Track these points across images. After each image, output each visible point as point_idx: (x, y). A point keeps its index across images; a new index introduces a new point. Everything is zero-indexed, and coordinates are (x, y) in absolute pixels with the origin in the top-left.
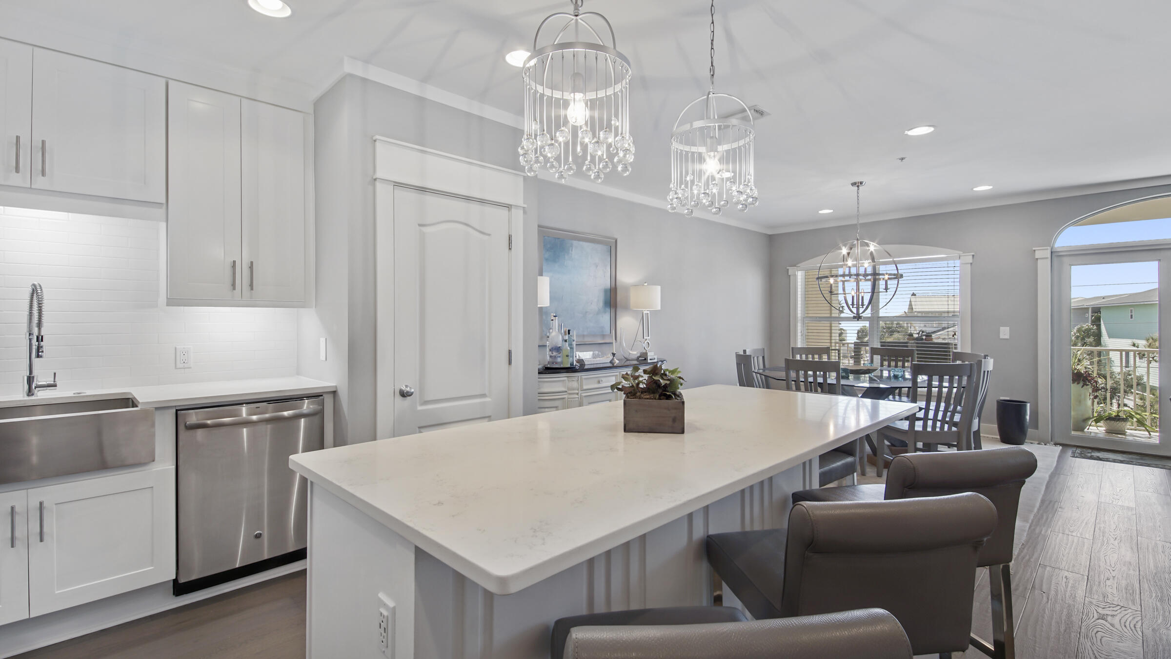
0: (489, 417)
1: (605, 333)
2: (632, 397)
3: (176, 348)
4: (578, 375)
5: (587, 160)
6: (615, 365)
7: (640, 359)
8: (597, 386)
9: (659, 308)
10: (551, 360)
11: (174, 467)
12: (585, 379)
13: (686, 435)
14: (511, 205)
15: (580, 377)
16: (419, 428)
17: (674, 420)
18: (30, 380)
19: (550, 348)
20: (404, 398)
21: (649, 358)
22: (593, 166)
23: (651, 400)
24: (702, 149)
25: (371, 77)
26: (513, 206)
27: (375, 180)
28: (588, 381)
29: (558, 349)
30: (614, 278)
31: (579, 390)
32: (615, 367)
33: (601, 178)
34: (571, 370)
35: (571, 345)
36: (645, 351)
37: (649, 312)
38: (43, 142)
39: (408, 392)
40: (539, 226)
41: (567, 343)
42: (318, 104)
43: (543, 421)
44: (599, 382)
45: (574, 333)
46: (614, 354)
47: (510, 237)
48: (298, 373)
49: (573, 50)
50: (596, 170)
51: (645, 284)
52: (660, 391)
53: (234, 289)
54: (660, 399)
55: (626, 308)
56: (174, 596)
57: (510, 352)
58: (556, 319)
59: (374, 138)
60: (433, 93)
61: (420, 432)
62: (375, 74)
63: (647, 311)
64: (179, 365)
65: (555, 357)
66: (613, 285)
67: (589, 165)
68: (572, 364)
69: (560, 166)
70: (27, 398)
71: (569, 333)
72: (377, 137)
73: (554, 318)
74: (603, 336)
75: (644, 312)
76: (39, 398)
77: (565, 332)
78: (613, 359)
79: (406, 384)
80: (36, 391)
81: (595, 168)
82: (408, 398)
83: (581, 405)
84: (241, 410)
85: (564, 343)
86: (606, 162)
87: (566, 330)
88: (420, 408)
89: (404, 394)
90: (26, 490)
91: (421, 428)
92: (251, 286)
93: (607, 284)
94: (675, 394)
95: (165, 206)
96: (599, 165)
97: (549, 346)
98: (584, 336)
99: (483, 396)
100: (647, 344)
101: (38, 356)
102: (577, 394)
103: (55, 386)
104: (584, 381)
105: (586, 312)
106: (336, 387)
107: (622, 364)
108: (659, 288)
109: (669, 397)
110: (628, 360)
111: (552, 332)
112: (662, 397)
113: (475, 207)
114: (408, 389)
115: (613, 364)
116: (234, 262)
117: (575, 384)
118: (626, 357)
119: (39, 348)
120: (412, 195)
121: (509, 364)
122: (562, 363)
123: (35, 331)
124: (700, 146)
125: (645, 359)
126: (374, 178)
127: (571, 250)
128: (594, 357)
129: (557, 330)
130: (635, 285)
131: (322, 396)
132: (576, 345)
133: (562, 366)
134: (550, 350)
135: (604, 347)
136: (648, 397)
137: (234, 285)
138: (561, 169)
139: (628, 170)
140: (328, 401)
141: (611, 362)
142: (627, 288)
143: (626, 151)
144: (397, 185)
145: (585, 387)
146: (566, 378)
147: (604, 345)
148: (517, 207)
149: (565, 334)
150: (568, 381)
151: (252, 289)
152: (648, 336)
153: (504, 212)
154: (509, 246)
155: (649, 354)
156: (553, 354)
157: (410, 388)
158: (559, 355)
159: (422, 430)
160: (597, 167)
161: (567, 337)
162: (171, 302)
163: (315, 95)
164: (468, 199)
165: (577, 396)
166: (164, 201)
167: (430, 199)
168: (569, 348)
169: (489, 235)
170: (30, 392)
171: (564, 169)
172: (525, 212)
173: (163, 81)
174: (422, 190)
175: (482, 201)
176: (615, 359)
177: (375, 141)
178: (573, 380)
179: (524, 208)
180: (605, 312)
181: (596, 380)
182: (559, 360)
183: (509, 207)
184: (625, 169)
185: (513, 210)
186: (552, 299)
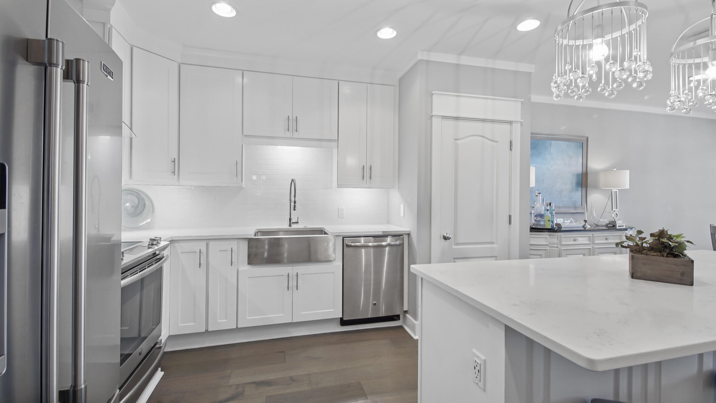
0: (496, 257)
1: (577, 206)
2: (638, 253)
3: (338, 208)
4: (558, 234)
5: (601, 83)
6: (587, 229)
7: (609, 225)
8: (573, 243)
9: (628, 187)
10: (536, 223)
11: (342, 264)
12: (563, 237)
13: (695, 287)
14: (512, 121)
15: (559, 236)
16: (454, 258)
17: (683, 274)
18: (290, 219)
19: (535, 214)
20: (445, 240)
21: (617, 225)
22: (607, 87)
23: (658, 257)
24: (706, 59)
25: (432, 59)
26: (513, 122)
27: (432, 116)
28: (566, 239)
29: (541, 216)
30: (585, 165)
31: (559, 245)
32: (586, 230)
33: (614, 94)
34: (551, 230)
35: (551, 213)
36: (613, 220)
37: (617, 190)
38: (296, 117)
39: (448, 237)
40: (532, 134)
41: (549, 212)
42: (401, 80)
43: (532, 264)
44: (575, 240)
45: (553, 205)
46: (586, 221)
47: (511, 142)
48: (388, 222)
49: (601, 10)
50: (609, 90)
51: (614, 169)
52: (668, 251)
53: (364, 179)
54: (667, 257)
55: (596, 187)
56: (340, 326)
57: (510, 216)
58: (540, 195)
59: (432, 93)
60: (465, 60)
61: (455, 262)
62: (435, 57)
63: (616, 189)
64: (340, 216)
65: (539, 221)
66: (585, 171)
67: (604, 86)
68: (552, 227)
69: (579, 91)
70: (289, 228)
71: (550, 205)
72: (434, 92)
73: (538, 194)
74: (576, 208)
75: (613, 190)
76: (293, 228)
77: (547, 204)
78: (585, 225)
79: (447, 232)
80: (292, 224)
81: (609, 88)
82: (448, 240)
83: (560, 256)
84: (361, 240)
85: (546, 211)
86: (620, 82)
87: (548, 202)
88: (454, 247)
89: (445, 238)
90: (292, 267)
91: (455, 259)
92: (370, 177)
93: (579, 170)
94: (682, 254)
95: (337, 141)
96: (612, 85)
97: (534, 213)
98: (559, 207)
99: (492, 243)
100: (616, 214)
101: (294, 210)
102: (557, 247)
103: (298, 223)
104: (563, 239)
105: (562, 191)
106: (410, 231)
107: (592, 228)
108: (628, 172)
109: (676, 256)
110: (597, 226)
111: (537, 204)
112: (669, 256)
113: (488, 125)
114: (448, 235)
115: (585, 228)
116: (364, 166)
117: (555, 241)
118: (595, 223)
119: (295, 206)
120: (451, 123)
121: (509, 224)
122: (544, 225)
123: (293, 199)
124: (704, 56)
125: (614, 226)
126: (431, 115)
127: (550, 148)
128: (571, 222)
129: (541, 203)
130: (606, 170)
131: (402, 235)
132: (555, 213)
133: (544, 227)
134: (535, 216)
135: (577, 216)
136: (655, 254)
137: (363, 177)
138: (579, 93)
139: (643, 86)
140: (406, 238)
141: (583, 227)
142: (596, 173)
143: (646, 72)
144: (444, 117)
145: (563, 243)
146: (548, 236)
147: (576, 214)
148: (516, 122)
149: (547, 205)
150: (550, 238)
151: (371, 179)
152: (617, 209)
153: (507, 127)
154: (511, 148)
155: (617, 222)
156: (537, 218)
157: (449, 235)
158: (542, 220)
159: (456, 260)
160: (611, 87)
161: (548, 208)
162: (339, 186)
163: (399, 75)
164: (484, 120)
165: (557, 249)
166: (337, 139)
167: (461, 123)
168: (550, 215)
169: (497, 142)
170: (290, 225)
171: (582, 92)
172: (521, 125)
173: (337, 82)
174: (457, 118)
175: (493, 121)
176: (587, 225)
177: (432, 94)
178: (554, 238)
179: (521, 122)
180: (577, 190)
181: (573, 239)
182: (542, 223)
183: (511, 123)
184: (640, 84)
185: (513, 124)
186: (537, 181)
